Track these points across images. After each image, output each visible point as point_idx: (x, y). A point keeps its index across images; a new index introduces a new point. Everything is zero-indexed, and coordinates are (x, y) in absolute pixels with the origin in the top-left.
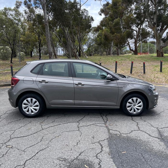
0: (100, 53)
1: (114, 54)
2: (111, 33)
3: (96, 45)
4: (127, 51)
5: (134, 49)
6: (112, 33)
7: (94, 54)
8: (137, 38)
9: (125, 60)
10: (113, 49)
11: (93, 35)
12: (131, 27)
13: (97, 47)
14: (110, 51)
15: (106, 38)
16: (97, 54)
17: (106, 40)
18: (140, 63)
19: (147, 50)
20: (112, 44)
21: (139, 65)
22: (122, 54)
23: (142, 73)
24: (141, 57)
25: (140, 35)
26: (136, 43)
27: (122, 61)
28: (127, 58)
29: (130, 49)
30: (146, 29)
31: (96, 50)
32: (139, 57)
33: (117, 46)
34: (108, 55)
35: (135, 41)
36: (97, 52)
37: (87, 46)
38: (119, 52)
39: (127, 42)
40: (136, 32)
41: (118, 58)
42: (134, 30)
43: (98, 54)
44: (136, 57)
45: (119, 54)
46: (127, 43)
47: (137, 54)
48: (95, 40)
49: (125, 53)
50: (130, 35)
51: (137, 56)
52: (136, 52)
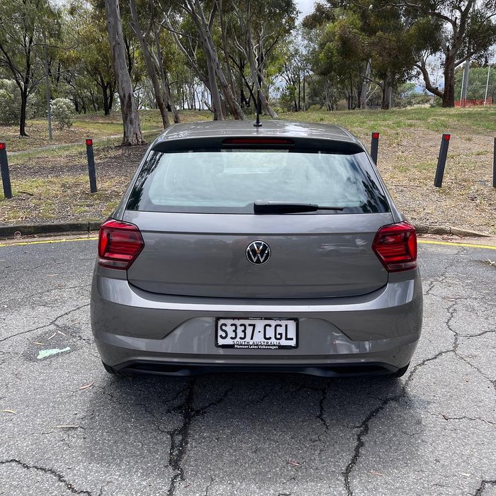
0: (328, 103)
1: (372, 104)
2: (362, 29)
3: (316, 78)
4: (414, 96)
5: (441, 88)
6: (368, 30)
7: (310, 104)
8: (454, 46)
9: (411, 126)
10: (372, 88)
11: (306, 42)
12: (434, 7)
13: (319, 82)
14: (359, 94)
15: (347, 48)
16: (318, 106)
17: (346, 55)
18: (469, 140)
19: (481, 92)
20: (368, 71)
21: (468, 145)
22: (398, 105)
23: (484, 183)
24: (468, 113)
25: (465, 37)
26: (450, 67)
27: (399, 130)
28: (419, 119)
29: (428, 87)
30: (489, 14)
31: (315, 93)
32: (461, 116)
33: (382, 75)
34: (354, 109)
35: (447, 59)
36: (318, 99)
37: (287, 78)
38: (388, 98)
39: (419, 64)
40: (454, 24)
41: (385, 120)
42: (447, 18)
43: (322, 105)
44: (449, 115)
45: (390, 105)
46: (419, 66)
47: (453, 106)
48: (313, 60)
49: (410, 103)
50: (430, 39)
51: (452, 111)
52: (447, 98)
